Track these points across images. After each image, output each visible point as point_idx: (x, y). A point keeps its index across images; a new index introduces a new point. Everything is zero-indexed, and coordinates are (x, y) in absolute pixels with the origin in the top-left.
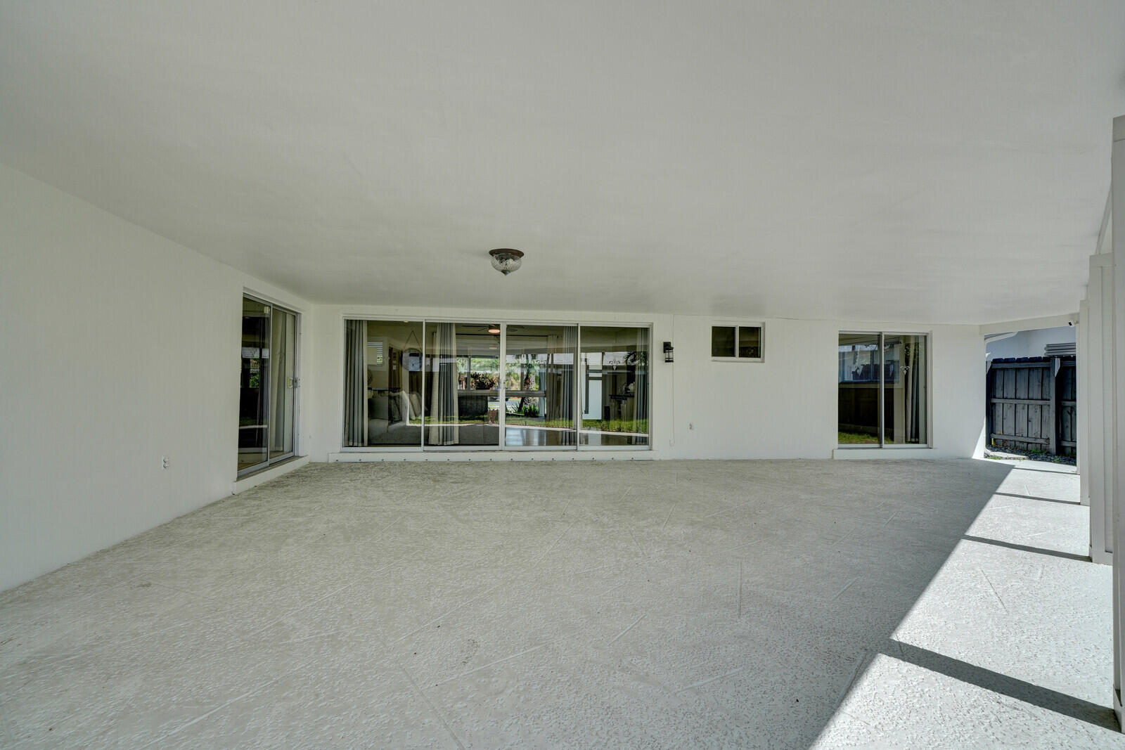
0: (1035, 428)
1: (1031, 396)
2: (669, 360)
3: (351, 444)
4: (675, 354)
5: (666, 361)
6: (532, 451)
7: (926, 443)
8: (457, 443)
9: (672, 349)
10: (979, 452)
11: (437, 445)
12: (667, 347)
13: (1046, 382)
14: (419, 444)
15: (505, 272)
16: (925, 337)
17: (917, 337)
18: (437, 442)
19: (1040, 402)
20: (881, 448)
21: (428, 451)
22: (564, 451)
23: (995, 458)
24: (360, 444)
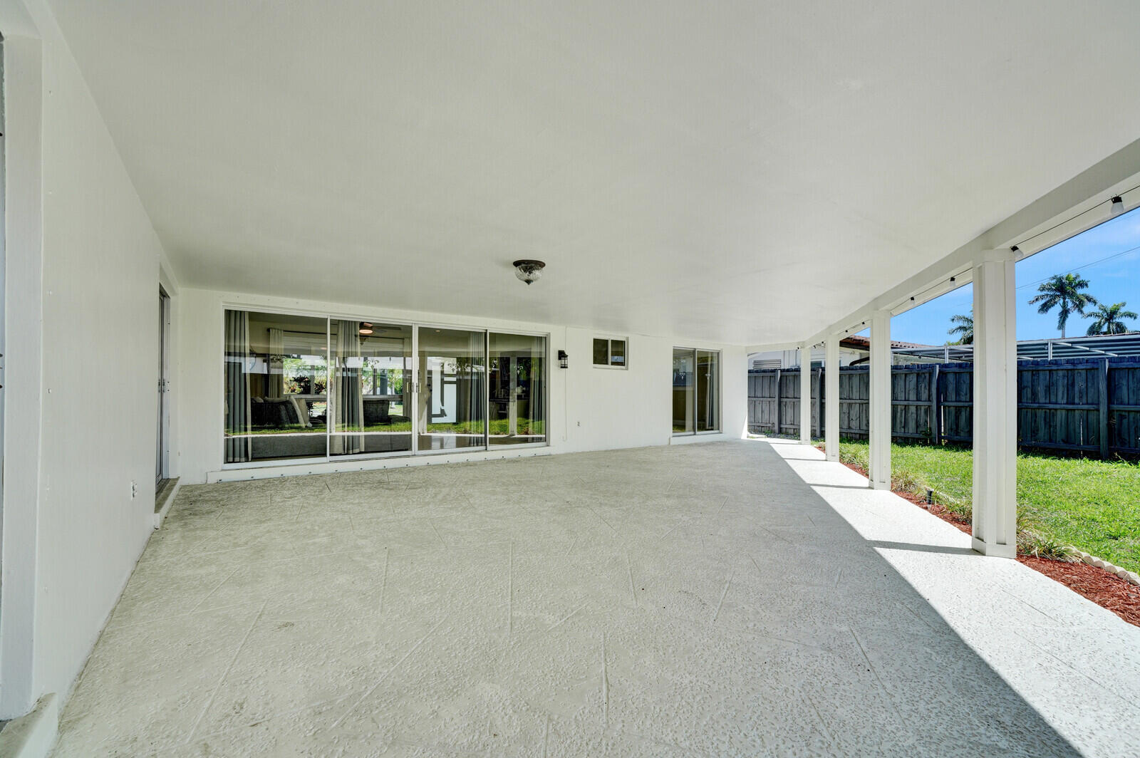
0: (766, 416)
1: (764, 395)
2: (564, 367)
3: (231, 459)
4: (569, 361)
5: (562, 367)
6: (446, 454)
7: (719, 429)
8: (363, 450)
9: (567, 356)
10: (745, 434)
11: (340, 454)
12: (562, 355)
13: (772, 386)
14: (324, 455)
15: (528, 282)
16: (718, 353)
17: (712, 353)
18: (342, 451)
19: (769, 399)
20: (695, 434)
21: (336, 462)
22: (476, 452)
23: (753, 437)
24: (243, 459)
